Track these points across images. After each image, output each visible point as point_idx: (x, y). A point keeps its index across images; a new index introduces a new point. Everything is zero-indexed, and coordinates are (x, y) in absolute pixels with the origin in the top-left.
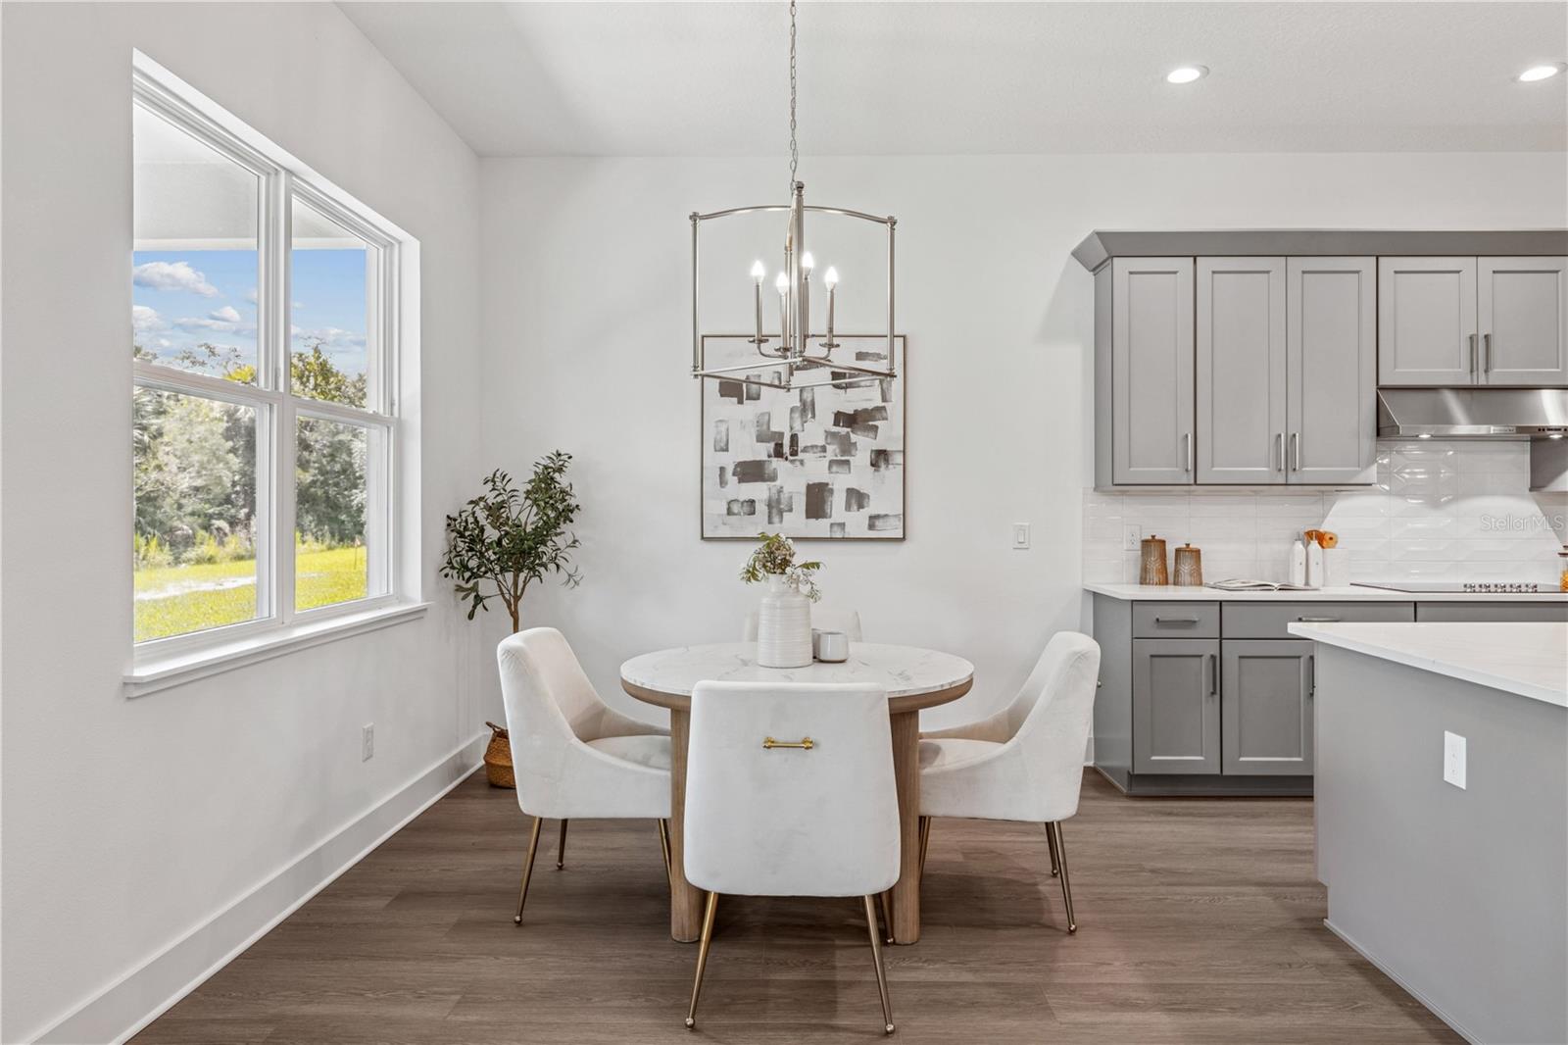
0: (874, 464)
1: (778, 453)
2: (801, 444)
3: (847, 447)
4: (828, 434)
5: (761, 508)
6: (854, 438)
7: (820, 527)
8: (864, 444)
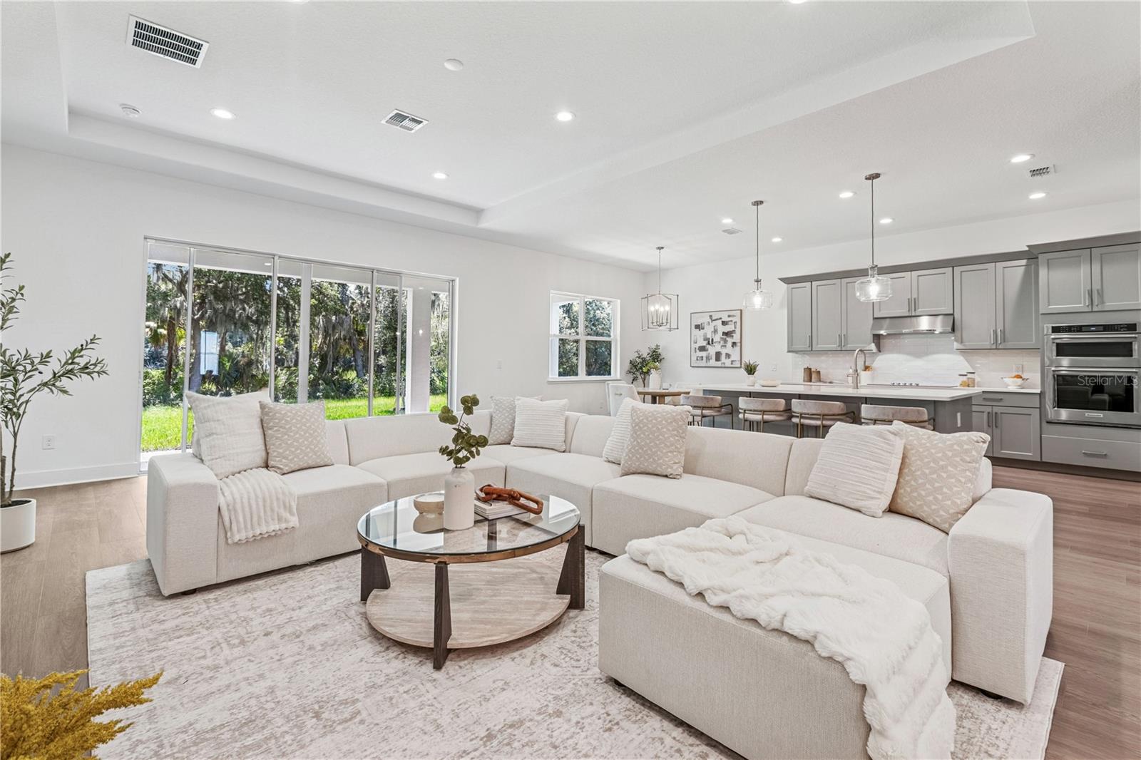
0: (732, 346)
1: (709, 344)
2: (714, 341)
3: (725, 341)
4: (721, 338)
5: (704, 358)
6: (727, 339)
7: (719, 364)
8: (730, 341)
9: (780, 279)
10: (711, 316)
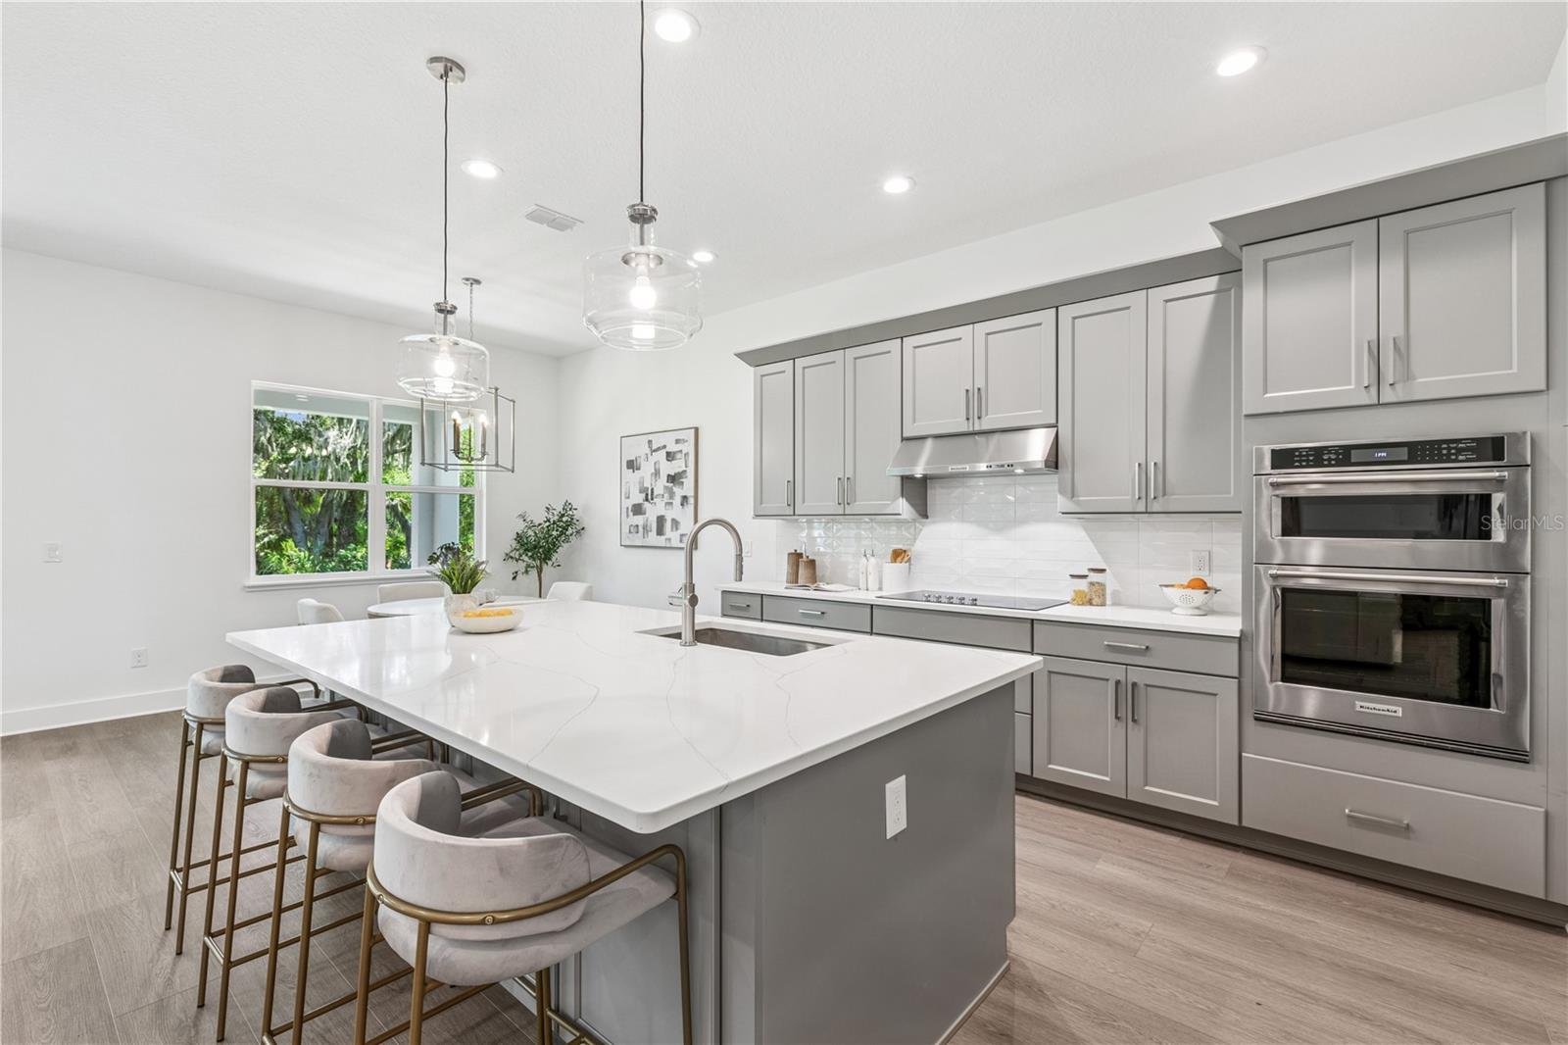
0: (682, 505)
1: (647, 500)
2: (655, 493)
3: (672, 495)
4: (666, 487)
5: (641, 529)
6: (675, 489)
7: (661, 541)
8: (679, 492)
9: (739, 355)
10: (650, 442)
